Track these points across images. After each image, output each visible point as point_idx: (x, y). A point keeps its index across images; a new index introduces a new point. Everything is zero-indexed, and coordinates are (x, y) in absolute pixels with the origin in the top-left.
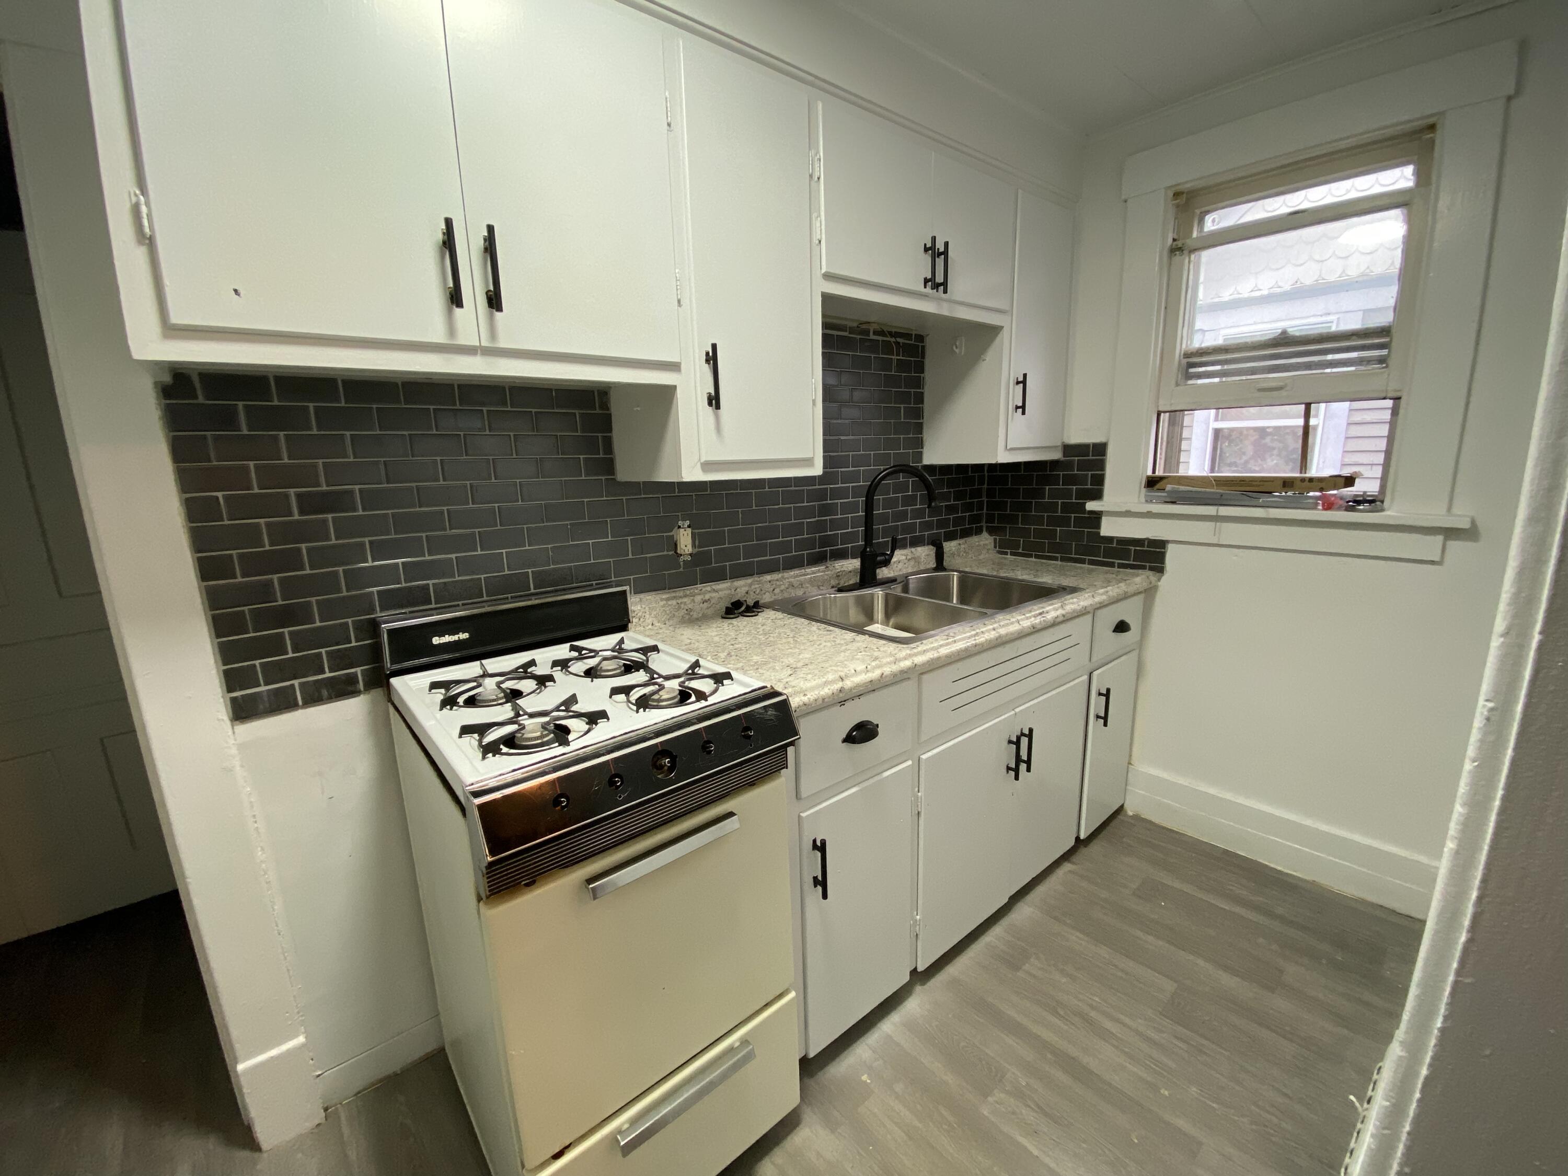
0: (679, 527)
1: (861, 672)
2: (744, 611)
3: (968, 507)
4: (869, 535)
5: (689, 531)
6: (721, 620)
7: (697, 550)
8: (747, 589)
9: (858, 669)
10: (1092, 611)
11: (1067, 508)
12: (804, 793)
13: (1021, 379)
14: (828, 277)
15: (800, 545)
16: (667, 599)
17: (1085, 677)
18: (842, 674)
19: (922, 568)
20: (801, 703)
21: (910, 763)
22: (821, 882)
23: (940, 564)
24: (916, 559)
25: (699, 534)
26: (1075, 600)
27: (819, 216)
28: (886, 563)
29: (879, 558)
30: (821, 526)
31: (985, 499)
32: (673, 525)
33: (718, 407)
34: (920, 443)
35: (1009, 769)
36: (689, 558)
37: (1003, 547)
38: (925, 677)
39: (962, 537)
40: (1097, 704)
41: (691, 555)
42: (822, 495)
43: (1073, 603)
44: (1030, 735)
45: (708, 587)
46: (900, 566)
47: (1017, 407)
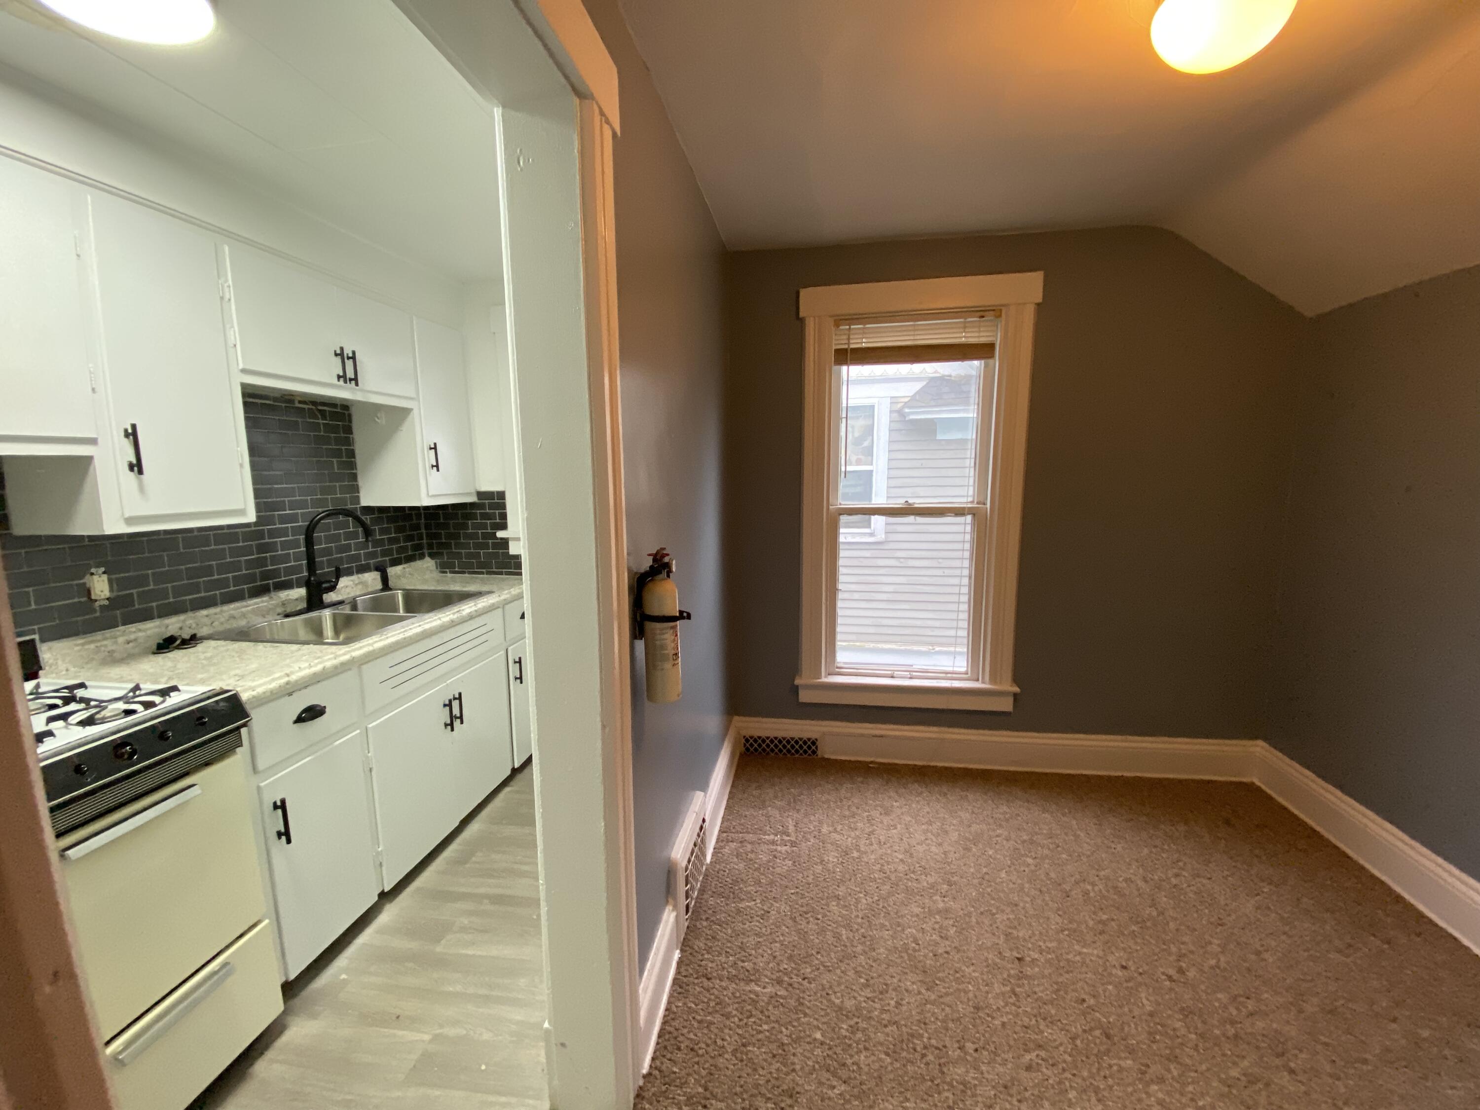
0: (92, 574)
1: (305, 668)
2: (179, 645)
3: (409, 538)
4: (312, 566)
5: (105, 577)
6: (153, 656)
7: (115, 594)
8: (179, 625)
9: (302, 666)
10: (501, 606)
11: (486, 536)
12: (261, 765)
13: (433, 446)
14: (244, 371)
15: (237, 581)
16: (83, 645)
17: (503, 652)
18: (288, 672)
19: (370, 590)
20: (251, 697)
21: (358, 731)
22: (285, 834)
23: (386, 586)
24: (364, 583)
25: (117, 579)
26: (485, 600)
27: (232, 327)
28: (333, 588)
29: (324, 585)
30: (261, 562)
31: (424, 531)
32: (85, 571)
33: (140, 472)
34: (356, 489)
35: (446, 725)
36: (106, 603)
37: (444, 568)
38: (364, 667)
39: (406, 563)
40: (514, 670)
41: (108, 599)
42: (260, 535)
43: (483, 603)
44: (460, 698)
45: (132, 628)
46: (348, 590)
47: (433, 466)
